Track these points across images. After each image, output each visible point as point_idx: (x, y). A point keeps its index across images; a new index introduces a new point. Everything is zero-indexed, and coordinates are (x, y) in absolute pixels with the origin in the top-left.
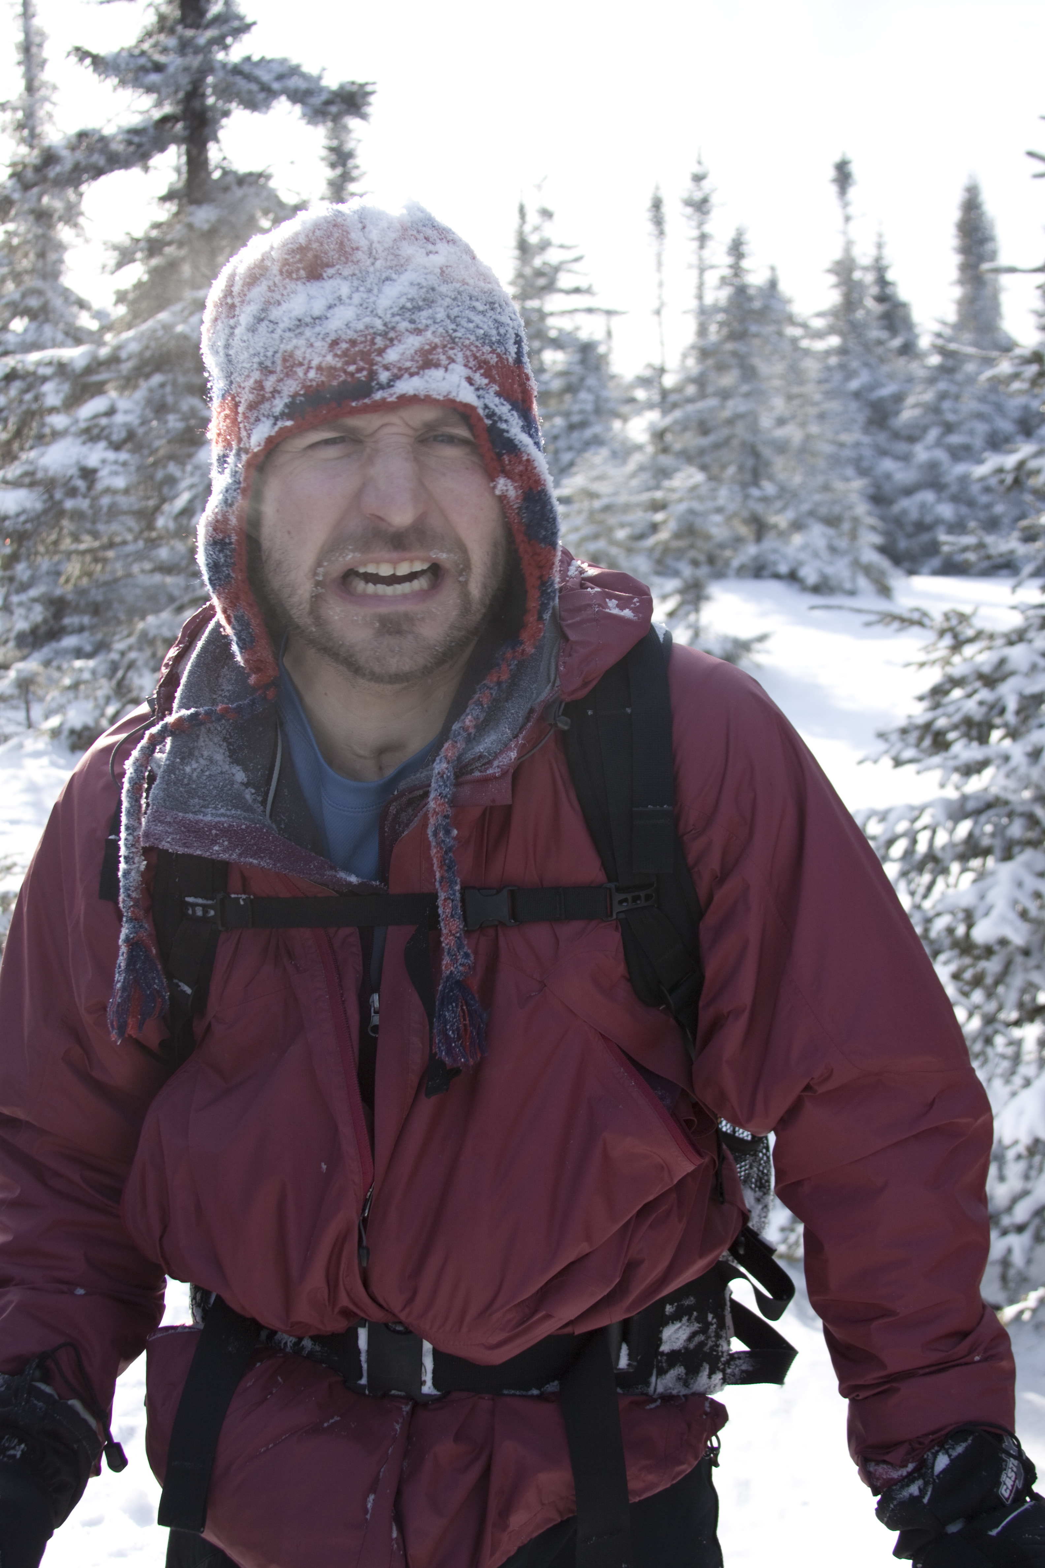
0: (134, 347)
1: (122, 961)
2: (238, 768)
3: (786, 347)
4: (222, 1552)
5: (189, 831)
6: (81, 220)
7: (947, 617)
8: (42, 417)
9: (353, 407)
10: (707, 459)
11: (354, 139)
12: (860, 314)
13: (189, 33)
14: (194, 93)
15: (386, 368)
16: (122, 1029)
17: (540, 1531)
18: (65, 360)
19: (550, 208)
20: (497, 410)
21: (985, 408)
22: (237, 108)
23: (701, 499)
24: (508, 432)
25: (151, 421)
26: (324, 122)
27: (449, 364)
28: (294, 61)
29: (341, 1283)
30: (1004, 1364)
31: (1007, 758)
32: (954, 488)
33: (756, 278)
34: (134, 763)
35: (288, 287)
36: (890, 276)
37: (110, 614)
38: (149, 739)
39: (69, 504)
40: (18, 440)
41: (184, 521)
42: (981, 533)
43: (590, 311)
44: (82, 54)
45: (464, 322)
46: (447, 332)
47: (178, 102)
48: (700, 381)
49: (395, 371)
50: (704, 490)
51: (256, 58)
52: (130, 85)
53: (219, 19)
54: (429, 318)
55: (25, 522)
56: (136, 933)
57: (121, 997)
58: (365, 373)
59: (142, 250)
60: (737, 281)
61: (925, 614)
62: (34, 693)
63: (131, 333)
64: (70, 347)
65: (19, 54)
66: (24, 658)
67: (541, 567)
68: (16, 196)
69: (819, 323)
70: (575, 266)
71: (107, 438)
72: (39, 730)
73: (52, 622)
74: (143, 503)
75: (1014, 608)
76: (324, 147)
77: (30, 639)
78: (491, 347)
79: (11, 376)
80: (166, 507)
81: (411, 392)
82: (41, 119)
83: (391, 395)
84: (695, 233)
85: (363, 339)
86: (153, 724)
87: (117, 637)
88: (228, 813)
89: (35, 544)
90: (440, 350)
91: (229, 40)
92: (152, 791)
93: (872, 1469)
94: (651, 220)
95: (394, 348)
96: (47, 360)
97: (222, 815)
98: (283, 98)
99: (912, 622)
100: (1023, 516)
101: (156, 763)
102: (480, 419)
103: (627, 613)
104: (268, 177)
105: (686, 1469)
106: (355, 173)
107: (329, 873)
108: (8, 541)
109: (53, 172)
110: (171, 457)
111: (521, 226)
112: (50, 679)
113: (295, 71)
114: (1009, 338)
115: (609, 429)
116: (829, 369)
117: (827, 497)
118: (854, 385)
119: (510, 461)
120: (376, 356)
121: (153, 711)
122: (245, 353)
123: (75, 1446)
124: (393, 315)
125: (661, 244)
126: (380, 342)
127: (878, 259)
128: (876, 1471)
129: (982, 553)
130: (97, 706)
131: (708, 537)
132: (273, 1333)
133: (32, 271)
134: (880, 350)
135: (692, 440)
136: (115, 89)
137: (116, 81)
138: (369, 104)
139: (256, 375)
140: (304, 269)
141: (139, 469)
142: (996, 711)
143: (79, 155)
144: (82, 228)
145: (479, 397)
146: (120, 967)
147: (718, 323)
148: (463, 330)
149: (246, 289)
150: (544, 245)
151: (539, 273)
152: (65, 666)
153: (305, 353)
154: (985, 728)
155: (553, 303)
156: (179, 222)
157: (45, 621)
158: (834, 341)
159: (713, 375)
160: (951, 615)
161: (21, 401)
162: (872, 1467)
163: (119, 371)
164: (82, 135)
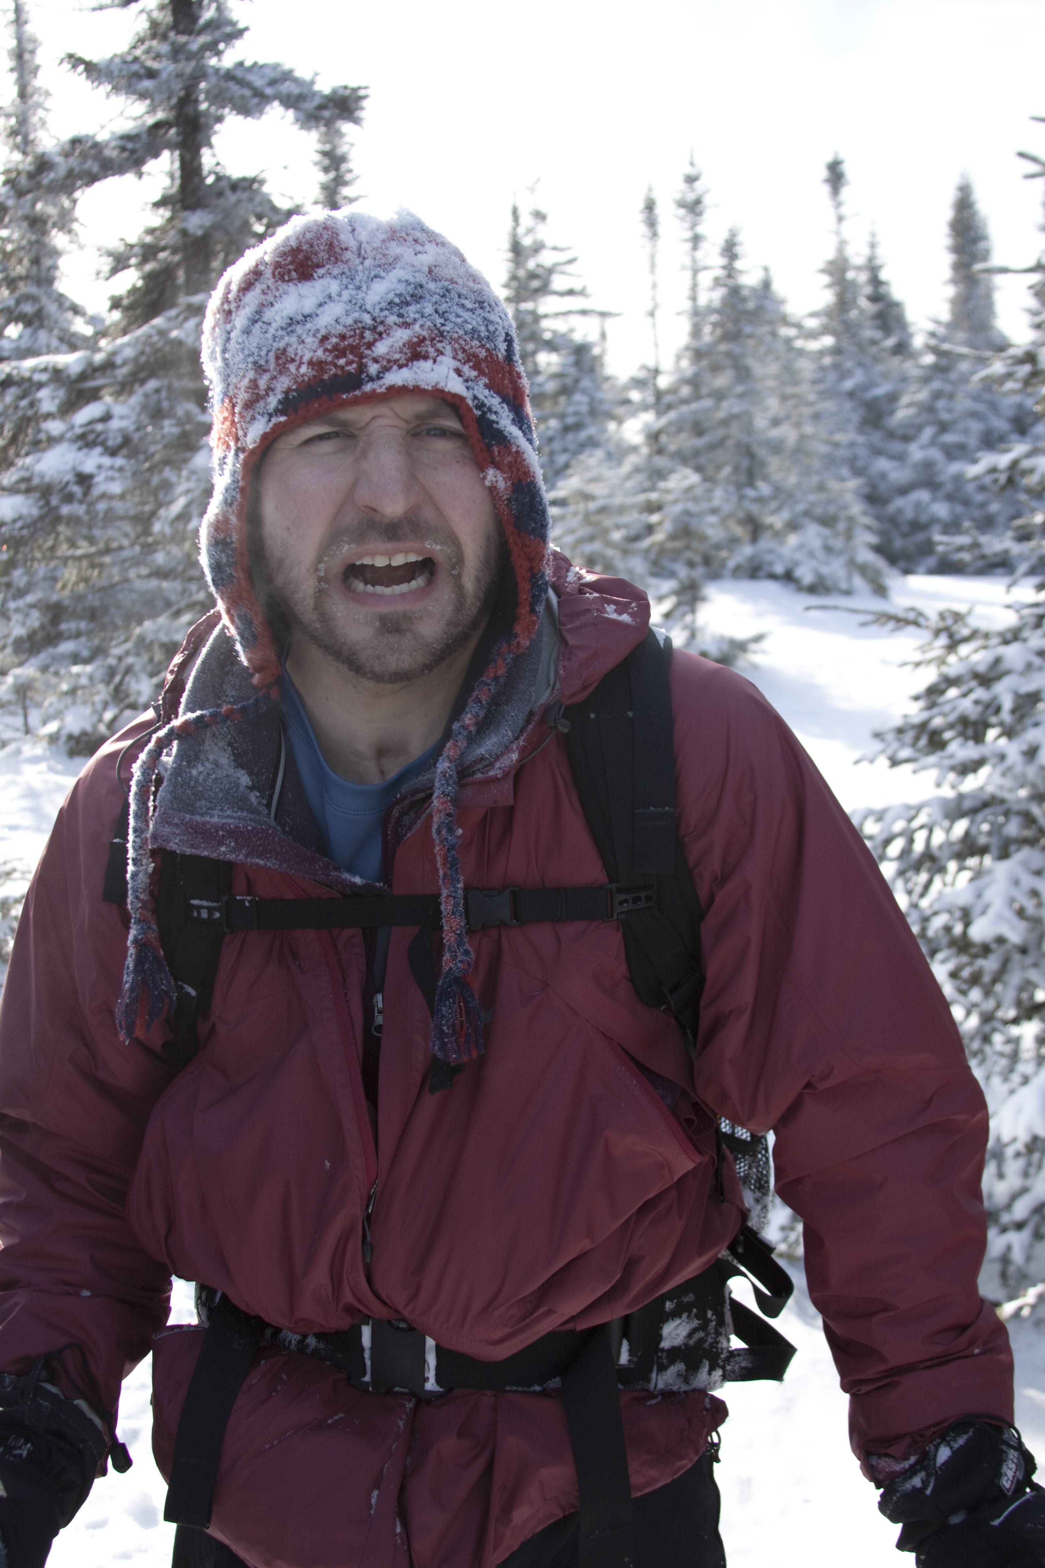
0: (129, 353)
1: (130, 962)
2: (243, 772)
3: (780, 347)
4: (227, 1548)
5: (196, 833)
6: (75, 226)
7: (942, 616)
8: (38, 423)
9: (344, 399)
10: (702, 460)
11: (347, 143)
12: (853, 314)
13: (182, 39)
14: (188, 99)
15: (376, 360)
16: (130, 1028)
17: (543, 1527)
18: (60, 366)
19: (543, 210)
20: (486, 401)
21: (980, 407)
22: (230, 114)
23: (696, 500)
24: (497, 423)
25: (146, 426)
26: (317, 127)
27: (437, 356)
28: (287, 66)
29: (345, 1278)
30: (1003, 1357)
31: (1002, 757)
32: (949, 487)
33: (750, 279)
34: (142, 766)
35: (280, 288)
36: (883, 275)
37: (106, 619)
38: (156, 742)
39: (65, 510)
40: (14, 447)
41: (181, 526)
42: (975, 533)
43: (584, 312)
44: (75, 61)
45: (452, 317)
46: (435, 325)
47: (171, 108)
48: (695, 382)
49: (385, 363)
50: (699, 491)
51: (248, 63)
52: (123, 92)
53: (211, 25)
54: (417, 312)
55: (22, 528)
56: (144, 934)
57: (129, 997)
58: (354, 366)
59: (136, 256)
60: (731, 282)
61: (920, 614)
62: (32, 699)
63: (126, 339)
64: (65, 353)
65: (11, 60)
66: (21, 664)
67: (530, 560)
68: (10, 203)
69: (812, 323)
70: (569, 268)
71: (103, 444)
72: (37, 736)
73: (49, 628)
74: (140, 508)
75: (1008, 607)
76: (317, 151)
77: (27, 645)
78: (480, 342)
79: (8, 382)
80: (162, 512)
81: (400, 383)
82: (34, 125)
83: (381, 386)
84: (688, 234)
85: (352, 333)
86: (159, 728)
87: (114, 643)
88: (235, 815)
89: (32, 550)
90: (428, 343)
91: (222, 46)
92: (160, 793)
93: (874, 1463)
94: (644, 222)
95: (383, 341)
96: (43, 366)
97: (229, 817)
98: (276, 103)
99: (907, 622)
100: (1017, 515)
101: (163, 766)
102: (469, 409)
103: (625, 618)
104: (262, 182)
105: (687, 1464)
106: (348, 177)
107: (334, 873)
108: (5, 547)
109: (47, 178)
110: (167, 462)
111: (515, 229)
112: (48, 685)
113: (288, 76)
114: (1003, 337)
115: (604, 431)
116: (823, 369)
117: (822, 497)
118: (848, 384)
119: (499, 452)
120: (366, 349)
121: (159, 716)
122: (240, 354)
123: (81, 1446)
124: (382, 310)
125: (654, 246)
126: (368, 335)
127: (871, 259)
128: (878, 1464)
129: (977, 552)
130: (94, 712)
131: (703, 538)
132: (278, 1330)
133: (27, 278)
134: (874, 350)
135: (686, 441)
136: (108, 95)
137: (109, 87)
138: (362, 109)
139: (251, 375)
140: (295, 271)
141: (134, 474)
142: (991, 710)
143: (73, 162)
144: (77, 235)
145: (468, 388)
146: (128, 968)
147: (712, 323)
148: (451, 325)
149: (241, 294)
150: (538, 248)
151: (533, 276)
152: (63, 671)
153: (296, 349)
154: (980, 727)
155: (547, 305)
156: (173, 227)
157: (42, 627)
158: (828, 341)
159: (707, 376)
160: (946, 615)
161: (17, 408)
162: (874, 1461)
163: (115, 377)
164: (76, 142)
